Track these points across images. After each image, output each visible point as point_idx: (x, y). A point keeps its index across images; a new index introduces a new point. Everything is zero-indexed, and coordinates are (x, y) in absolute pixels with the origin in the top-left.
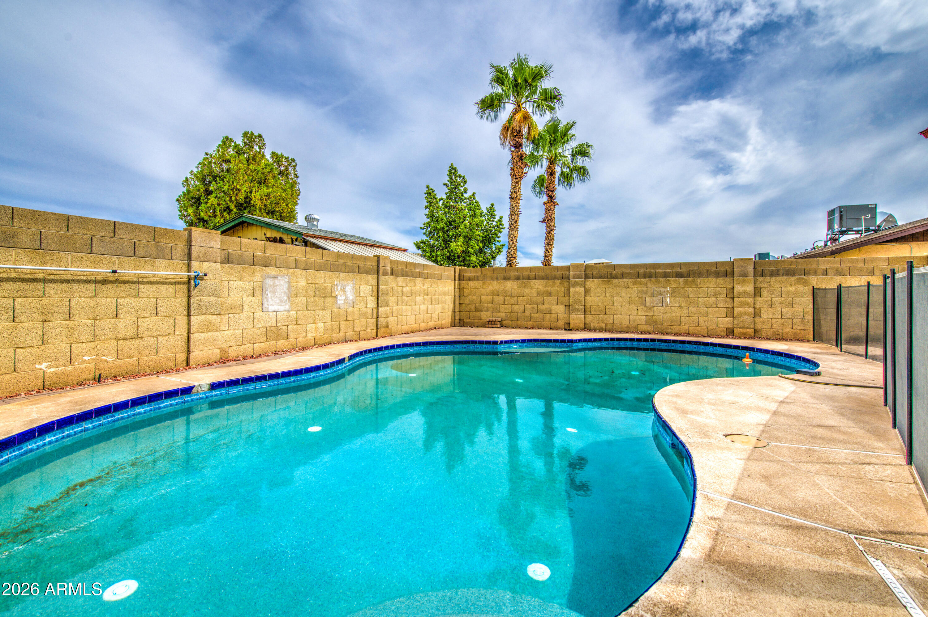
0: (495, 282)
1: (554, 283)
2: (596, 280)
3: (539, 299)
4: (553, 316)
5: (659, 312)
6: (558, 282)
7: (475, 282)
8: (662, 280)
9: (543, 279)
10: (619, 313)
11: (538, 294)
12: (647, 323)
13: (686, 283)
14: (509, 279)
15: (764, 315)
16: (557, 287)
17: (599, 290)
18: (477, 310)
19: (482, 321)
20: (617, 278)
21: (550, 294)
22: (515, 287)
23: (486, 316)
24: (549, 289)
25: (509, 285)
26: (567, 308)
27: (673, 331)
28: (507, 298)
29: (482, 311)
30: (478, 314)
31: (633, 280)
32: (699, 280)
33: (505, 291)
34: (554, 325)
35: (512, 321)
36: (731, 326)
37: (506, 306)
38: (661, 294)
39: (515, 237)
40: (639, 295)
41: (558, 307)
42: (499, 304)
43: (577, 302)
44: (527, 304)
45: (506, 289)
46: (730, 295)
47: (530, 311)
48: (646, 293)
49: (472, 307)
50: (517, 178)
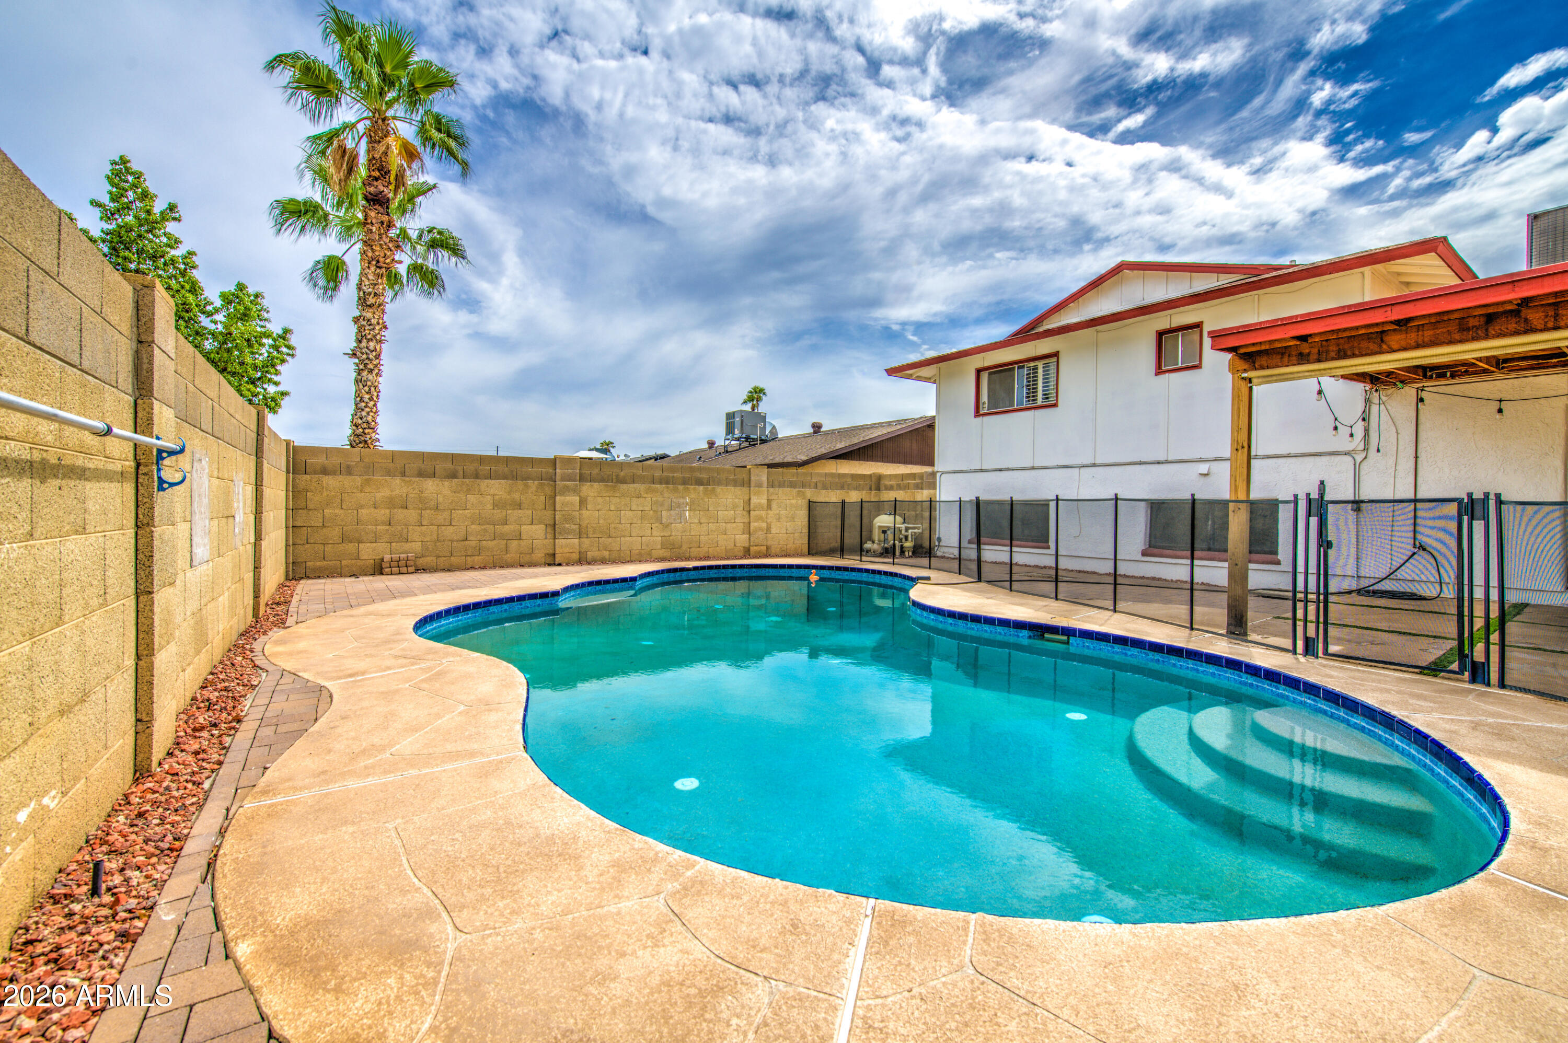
0: (397, 480)
1: (527, 486)
2: (596, 485)
3: (498, 514)
4: (523, 543)
5: (677, 531)
6: (533, 485)
7: (341, 478)
8: (681, 487)
9: (505, 478)
10: (627, 534)
11: (496, 505)
12: (664, 546)
13: (706, 492)
14: (433, 475)
15: (773, 531)
16: (533, 493)
17: (600, 500)
18: (345, 539)
19: (359, 563)
20: (626, 483)
21: (519, 506)
22: (446, 491)
23: (369, 552)
24: (517, 497)
25: (431, 487)
26: (550, 530)
27: (692, 555)
28: (426, 513)
29: (360, 541)
30: (351, 547)
31: (647, 486)
32: (719, 489)
33: (421, 500)
34: (526, 559)
35: (438, 557)
36: (747, 545)
37: (424, 528)
38: (679, 506)
39: (375, 387)
40: (655, 508)
41: (534, 527)
42: (407, 525)
43: (568, 519)
44: (473, 524)
45: (425, 494)
46: (747, 508)
47: (479, 537)
48: (662, 505)
49: (334, 533)
50: (380, 268)
